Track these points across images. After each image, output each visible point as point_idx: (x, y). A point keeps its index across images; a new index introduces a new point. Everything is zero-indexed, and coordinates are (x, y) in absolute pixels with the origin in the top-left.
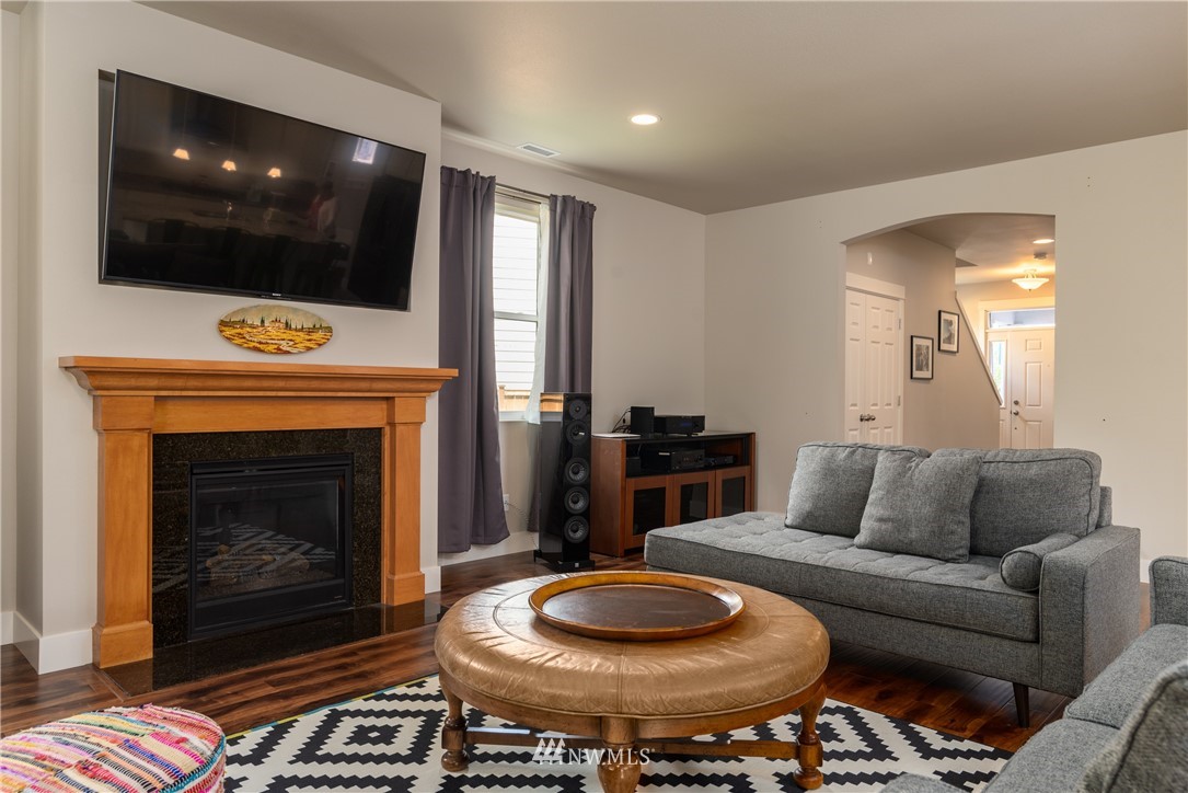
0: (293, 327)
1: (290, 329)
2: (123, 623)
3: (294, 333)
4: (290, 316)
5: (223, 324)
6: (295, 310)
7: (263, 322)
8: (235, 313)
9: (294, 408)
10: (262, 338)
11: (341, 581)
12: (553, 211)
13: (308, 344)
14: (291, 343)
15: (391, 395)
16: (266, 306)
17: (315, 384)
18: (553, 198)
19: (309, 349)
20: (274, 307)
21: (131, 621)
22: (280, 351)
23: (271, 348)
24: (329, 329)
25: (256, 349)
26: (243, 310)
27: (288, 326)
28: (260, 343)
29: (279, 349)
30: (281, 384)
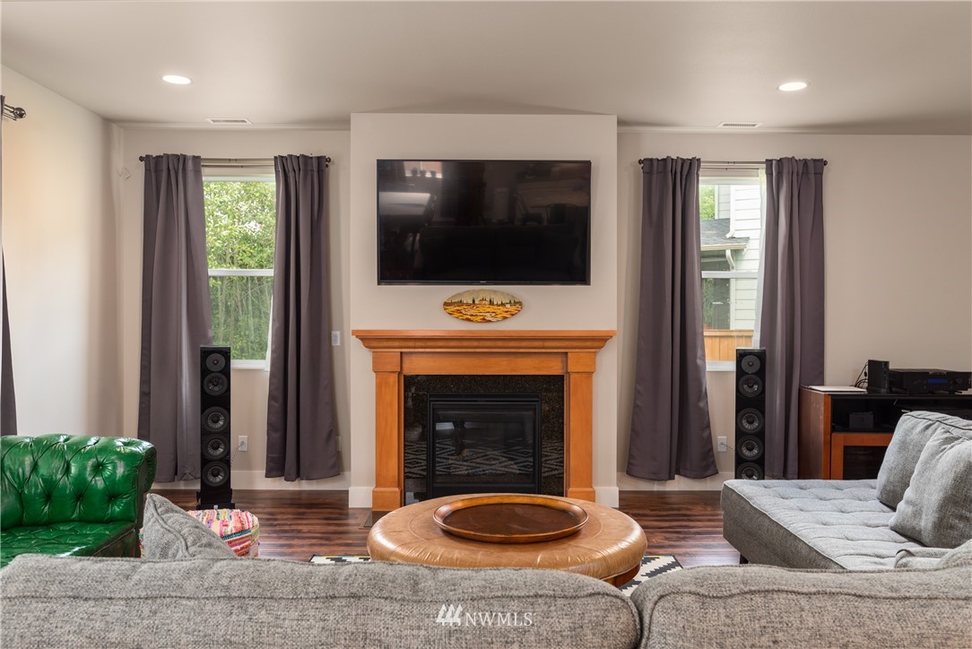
0: (495, 303)
1: (493, 305)
2: (385, 487)
3: (496, 307)
4: (492, 296)
5: (446, 304)
6: (495, 292)
7: (474, 301)
8: (453, 297)
9: (493, 360)
10: (472, 312)
11: (533, 486)
12: (769, 174)
13: (505, 315)
14: (493, 314)
15: (566, 351)
16: (474, 291)
17: (499, 344)
18: (769, 162)
19: (505, 318)
20: (480, 290)
21: (389, 487)
22: (484, 320)
23: (478, 319)
24: (520, 303)
25: (468, 320)
26: (459, 294)
27: (491, 303)
28: (472, 315)
29: (484, 319)
30: (475, 344)
